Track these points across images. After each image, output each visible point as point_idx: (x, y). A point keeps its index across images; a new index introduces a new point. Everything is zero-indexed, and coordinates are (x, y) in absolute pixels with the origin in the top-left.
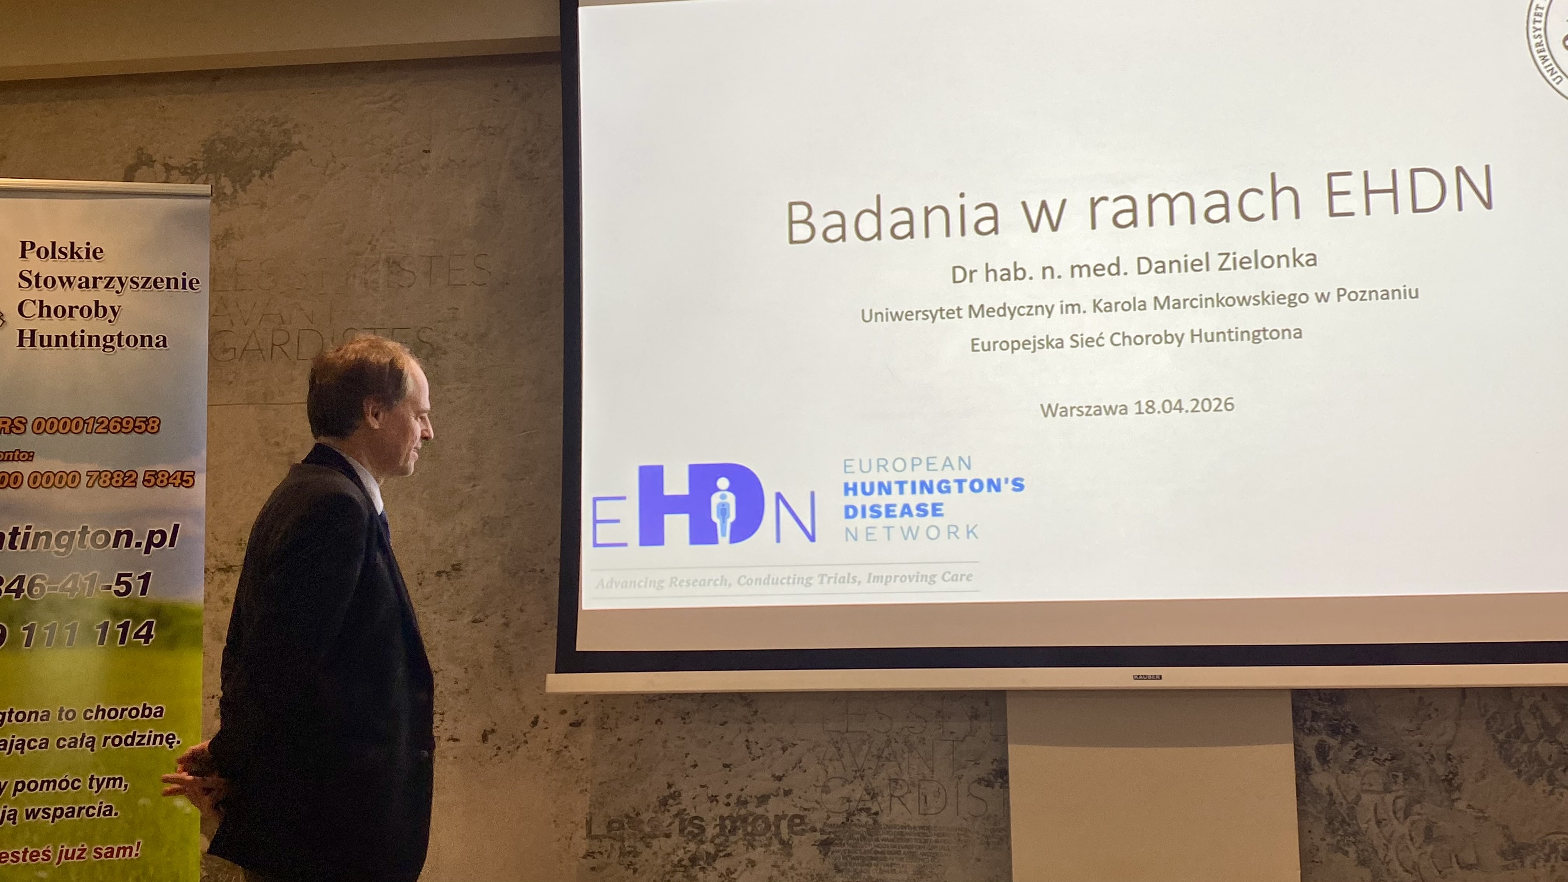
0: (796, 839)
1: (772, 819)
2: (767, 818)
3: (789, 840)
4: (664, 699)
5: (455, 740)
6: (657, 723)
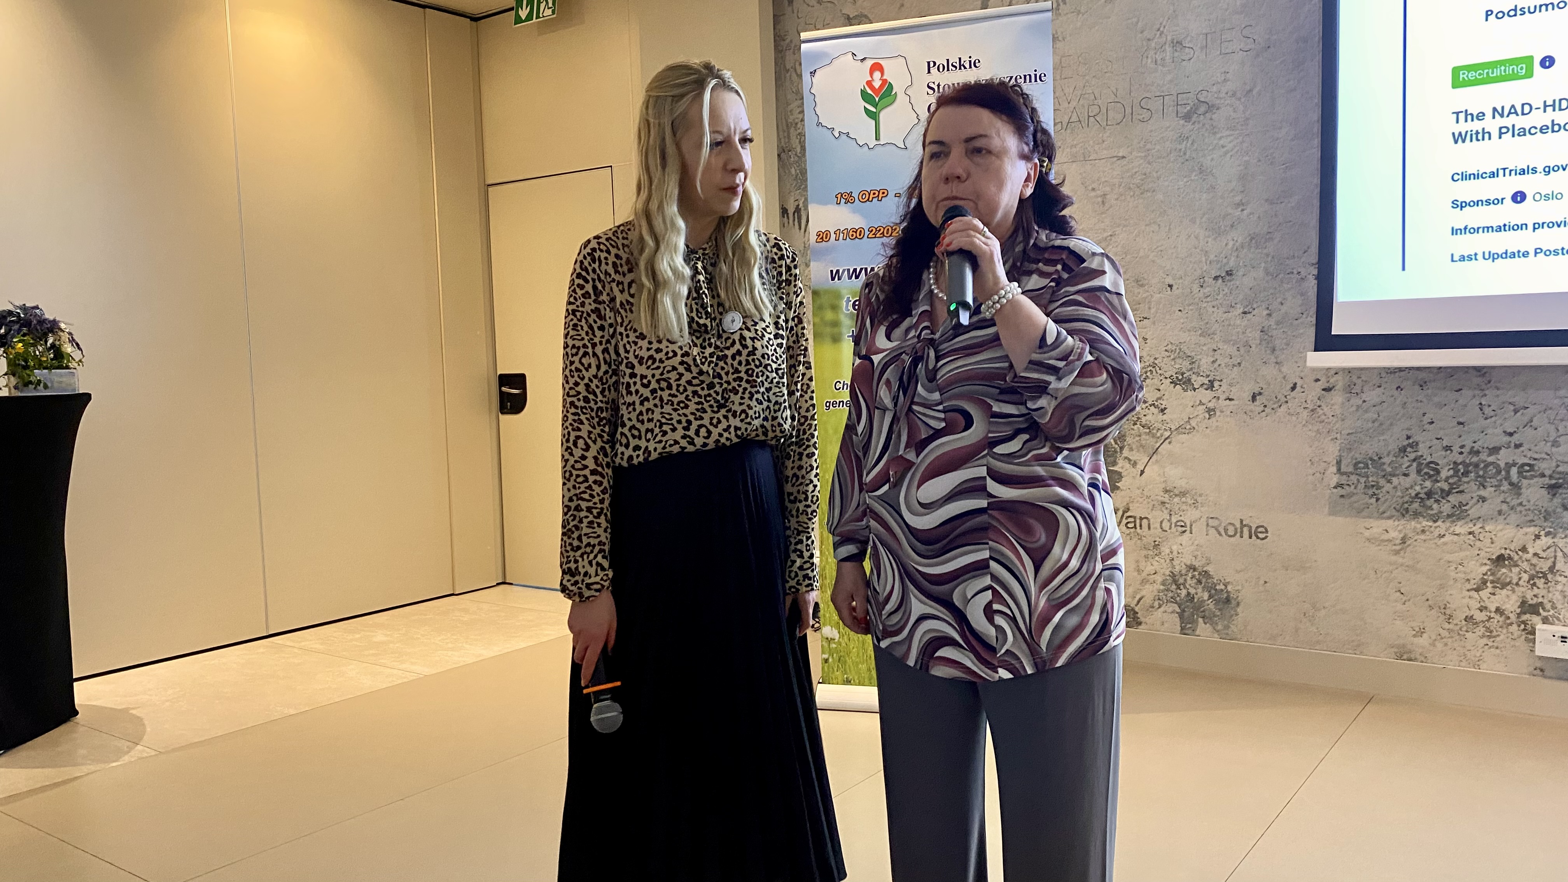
0: (1525, 482)
1: (1502, 465)
2: (1499, 465)
3: (1518, 483)
4: (1404, 371)
5: (1230, 400)
6: (1397, 389)
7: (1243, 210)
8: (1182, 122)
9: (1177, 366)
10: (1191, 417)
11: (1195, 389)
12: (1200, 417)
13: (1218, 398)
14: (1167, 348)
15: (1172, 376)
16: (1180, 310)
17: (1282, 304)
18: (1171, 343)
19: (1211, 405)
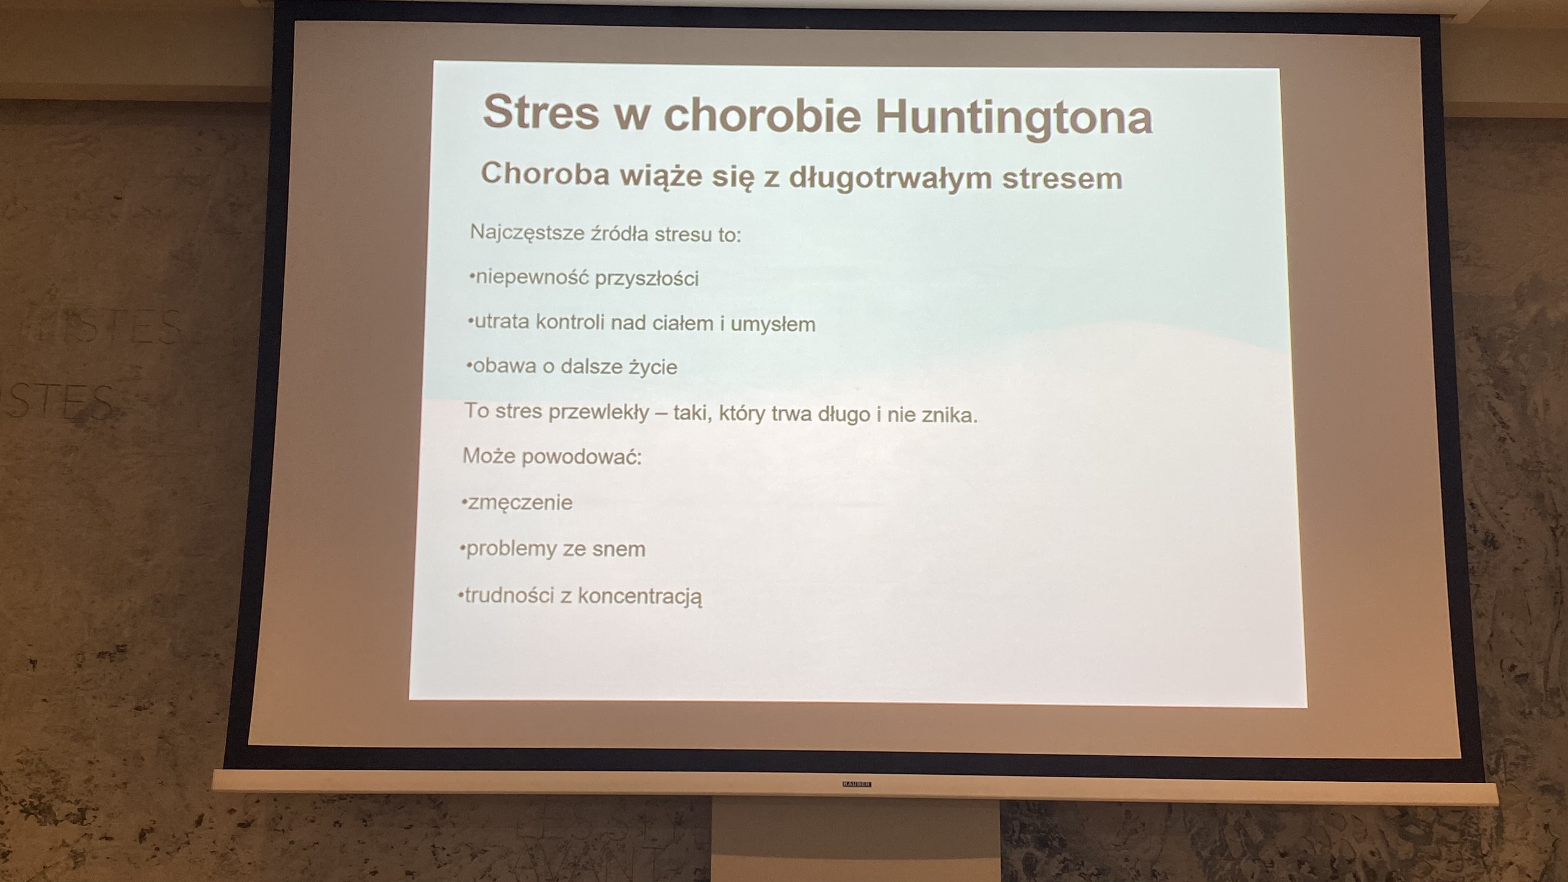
4: (345, 799)
5: (107, 838)
6: (335, 826)
7: (147, 560)
8: (71, 426)
9: (34, 785)
10: (48, 865)
11: (56, 822)
12: (62, 865)
13: (90, 836)
14: (19, 757)
15: (24, 800)
16: (45, 700)
17: (192, 699)
18: (28, 750)
19: (78, 848)
